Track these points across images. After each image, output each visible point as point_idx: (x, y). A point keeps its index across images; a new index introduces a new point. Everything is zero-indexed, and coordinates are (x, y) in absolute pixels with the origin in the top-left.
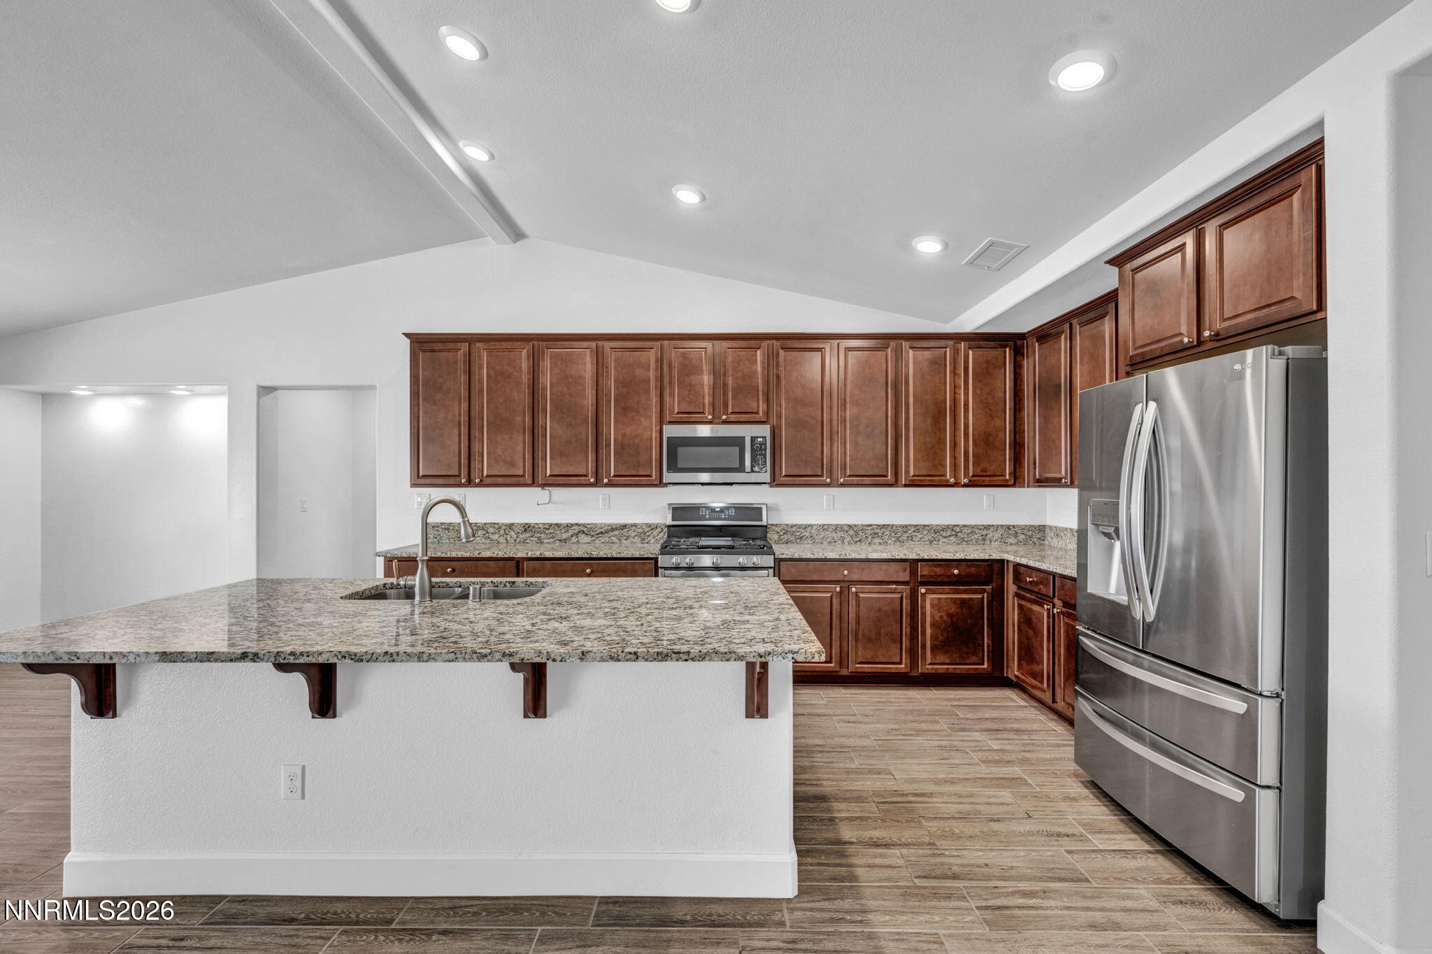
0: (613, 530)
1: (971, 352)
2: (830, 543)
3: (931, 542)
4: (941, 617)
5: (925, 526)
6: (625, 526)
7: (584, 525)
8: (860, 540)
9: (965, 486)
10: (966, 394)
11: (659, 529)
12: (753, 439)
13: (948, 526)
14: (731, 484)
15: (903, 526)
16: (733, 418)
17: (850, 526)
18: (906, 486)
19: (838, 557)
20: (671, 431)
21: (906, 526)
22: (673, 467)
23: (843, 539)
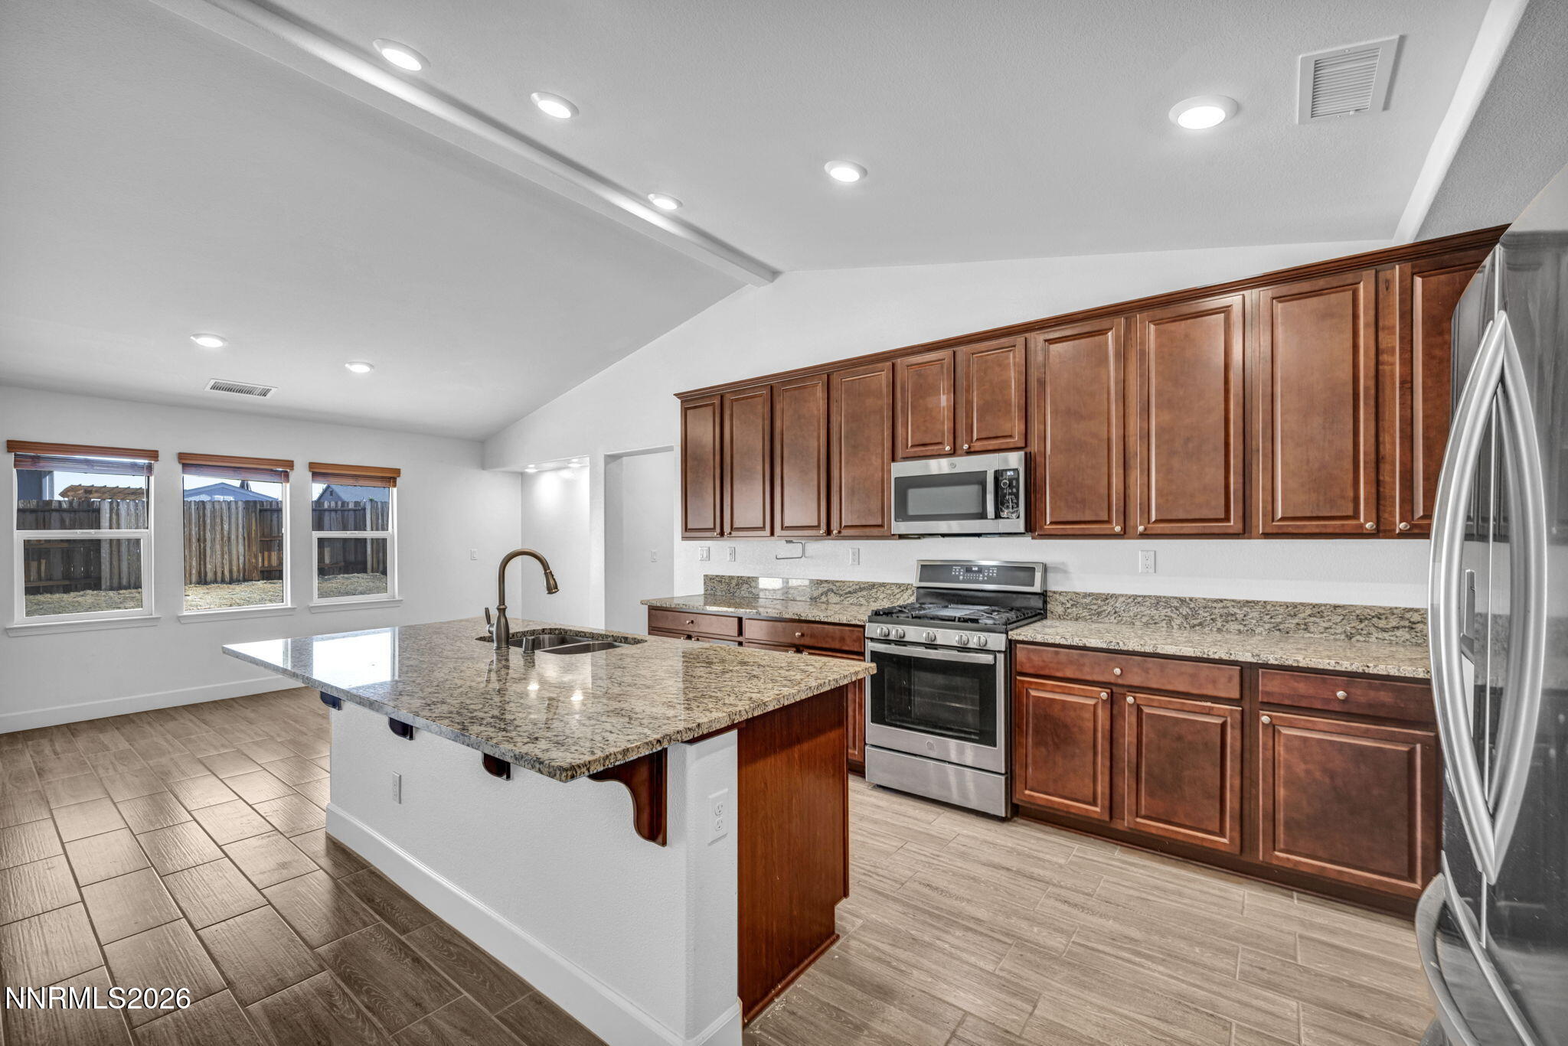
0: (861, 589)
1: (1418, 281)
2: (1147, 624)
3: (1350, 637)
4: (1308, 772)
5: (1336, 607)
6: (873, 586)
7: (833, 582)
8: (1200, 624)
9: (1403, 535)
10: (1408, 362)
11: (910, 592)
12: (998, 475)
13: (1392, 611)
14: (979, 535)
15: (1287, 605)
16: (978, 446)
17: (1182, 601)
18: (1267, 535)
19: (1104, 646)
20: (902, 469)
21: (1295, 606)
22: (903, 515)
23: (1170, 620)
